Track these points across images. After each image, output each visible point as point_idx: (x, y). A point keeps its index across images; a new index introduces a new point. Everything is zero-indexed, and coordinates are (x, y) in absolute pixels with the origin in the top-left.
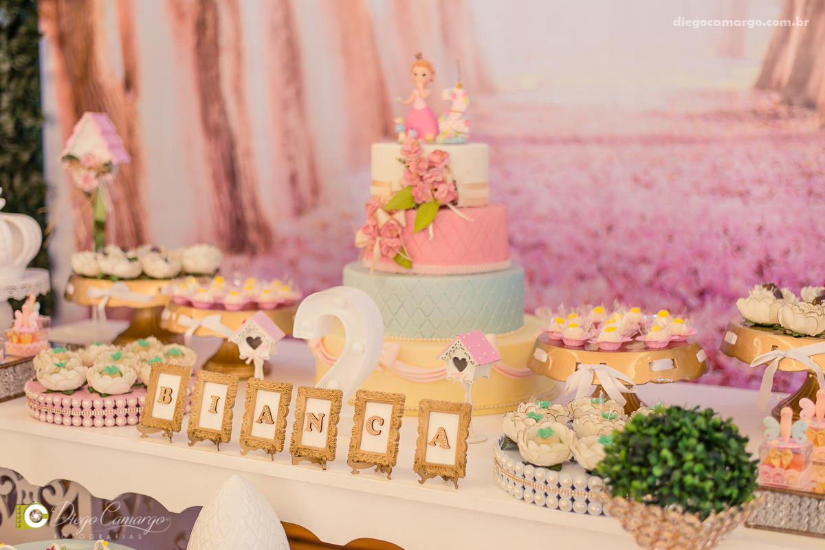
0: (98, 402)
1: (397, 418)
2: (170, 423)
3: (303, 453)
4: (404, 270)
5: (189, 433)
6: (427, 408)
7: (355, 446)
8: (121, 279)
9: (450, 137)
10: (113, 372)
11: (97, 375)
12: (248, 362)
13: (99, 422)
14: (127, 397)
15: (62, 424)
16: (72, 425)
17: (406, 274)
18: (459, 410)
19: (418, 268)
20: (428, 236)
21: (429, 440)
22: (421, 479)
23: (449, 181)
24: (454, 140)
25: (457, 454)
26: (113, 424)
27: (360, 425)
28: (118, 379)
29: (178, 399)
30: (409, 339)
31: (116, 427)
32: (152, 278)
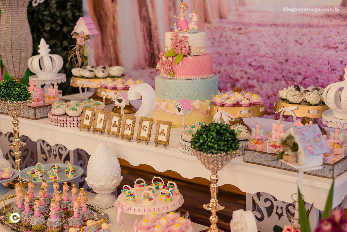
0: (68, 119)
1: (151, 126)
2: (88, 126)
3: (124, 136)
4: (172, 78)
5: (93, 129)
6: (160, 123)
7: (139, 134)
8: (87, 78)
9: (191, 31)
10: (74, 109)
11: (69, 110)
12: (118, 107)
13: (68, 125)
14: (78, 118)
15: (58, 126)
16: (61, 126)
17: (173, 79)
18: (168, 124)
19: (176, 77)
20: (179, 66)
21: (159, 133)
22: (156, 145)
23: (187, 46)
24: (192, 32)
25: (167, 138)
26: (73, 126)
27: (140, 128)
28: (75, 112)
29: (91, 119)
30: (172, 101)
31: (74, 127)
32: (99, 78)
